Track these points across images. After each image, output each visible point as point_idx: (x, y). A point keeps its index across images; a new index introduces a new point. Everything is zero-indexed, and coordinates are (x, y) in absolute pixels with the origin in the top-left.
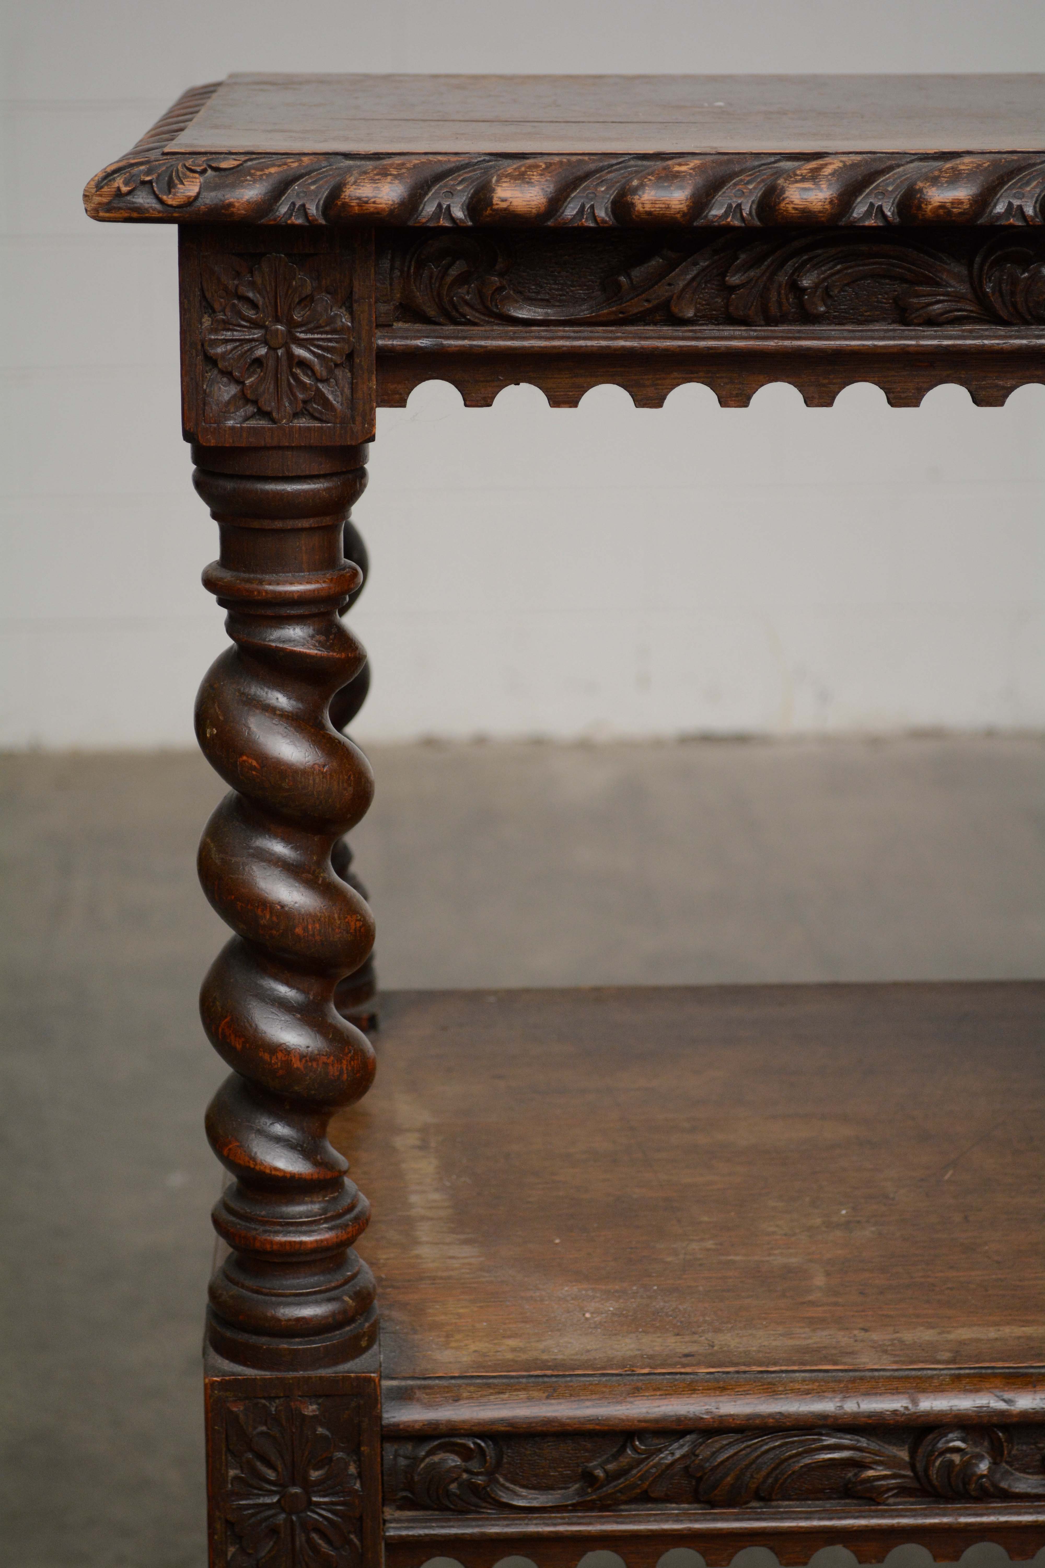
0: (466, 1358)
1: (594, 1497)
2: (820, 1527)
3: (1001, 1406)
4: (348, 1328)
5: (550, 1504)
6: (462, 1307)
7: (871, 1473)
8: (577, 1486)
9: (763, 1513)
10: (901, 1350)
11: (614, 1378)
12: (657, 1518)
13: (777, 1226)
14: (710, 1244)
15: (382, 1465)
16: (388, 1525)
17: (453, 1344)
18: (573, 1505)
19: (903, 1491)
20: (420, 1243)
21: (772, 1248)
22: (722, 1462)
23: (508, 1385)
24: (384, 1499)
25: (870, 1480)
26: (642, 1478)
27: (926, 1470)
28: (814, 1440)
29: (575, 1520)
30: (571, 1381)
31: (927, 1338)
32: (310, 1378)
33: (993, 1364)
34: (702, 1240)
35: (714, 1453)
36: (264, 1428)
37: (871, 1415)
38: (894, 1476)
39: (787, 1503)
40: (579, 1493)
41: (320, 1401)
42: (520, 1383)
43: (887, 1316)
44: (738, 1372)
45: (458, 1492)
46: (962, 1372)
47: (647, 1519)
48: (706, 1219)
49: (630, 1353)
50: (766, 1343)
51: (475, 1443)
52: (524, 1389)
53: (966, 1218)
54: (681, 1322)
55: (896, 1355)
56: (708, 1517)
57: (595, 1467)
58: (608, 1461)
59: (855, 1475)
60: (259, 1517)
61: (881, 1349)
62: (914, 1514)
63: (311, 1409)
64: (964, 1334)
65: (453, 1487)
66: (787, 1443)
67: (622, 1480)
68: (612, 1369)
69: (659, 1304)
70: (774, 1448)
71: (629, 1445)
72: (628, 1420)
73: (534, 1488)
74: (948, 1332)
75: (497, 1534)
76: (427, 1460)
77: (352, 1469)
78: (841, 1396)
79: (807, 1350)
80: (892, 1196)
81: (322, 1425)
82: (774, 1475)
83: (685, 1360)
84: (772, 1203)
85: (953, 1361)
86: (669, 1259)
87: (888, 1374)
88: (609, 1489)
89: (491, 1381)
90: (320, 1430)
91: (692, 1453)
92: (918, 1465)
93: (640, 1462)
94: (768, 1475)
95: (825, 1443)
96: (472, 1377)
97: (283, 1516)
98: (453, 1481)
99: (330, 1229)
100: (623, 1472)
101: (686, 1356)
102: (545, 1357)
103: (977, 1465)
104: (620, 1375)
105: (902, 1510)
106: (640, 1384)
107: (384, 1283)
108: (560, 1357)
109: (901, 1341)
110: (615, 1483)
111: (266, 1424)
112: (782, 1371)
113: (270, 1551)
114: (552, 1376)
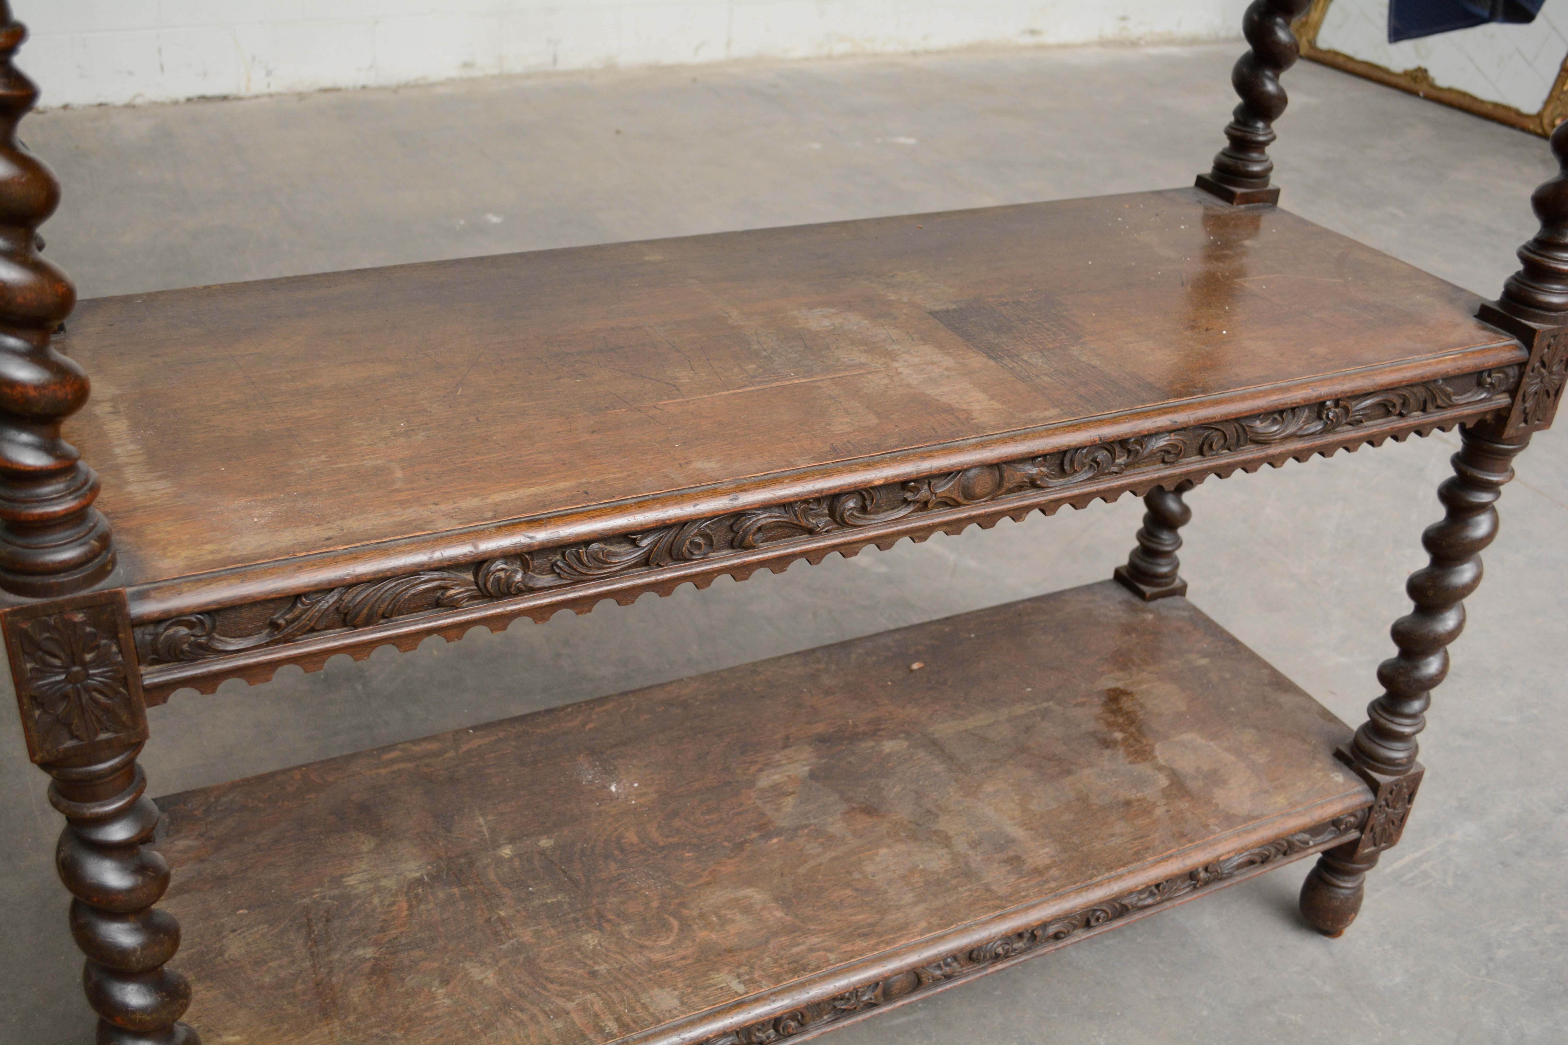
0: (181, 564)
1: (280, 636)
2: (424, 628)
3: (528, 541)
4: (97, 560)
5: (252, 645)
6: (169, 526)
7: (452, 592)
8: (267, 631)
9: (388, 626)
10: (462, 514)
11: (284, 562)
12: (322, 641)
13: (363, 439)
14: (323, 458)
15: (135, 642)
16: (144, 677)
17: (169, 554)
18: (266, 643)
19: (472, 598)
20: (128, 483)
21: (363, 456)
22: (360, 602)
23: (213, 578)
24: (139, 662)
25: (451, 596)
26: (309, 620)
27: (485, 584)
28: (416, 579)
29: (269, 652)
30: (255, 569)
31: (475, 504)
32: (75, 598)
33: (519, 516)
34: (317, 455)
35: (354, 597)
36: (47, 635)
37: (450, 559)
38: (466, 591)
39: (401, 617)
40: (268, 635)
41: (85, 611)
42: (222, 575)
43: (448, 493)
44: (363, 546)
45: (189, 649)
46: (501, 524)
47: (315, 643)
48: (316, 440)
49: (290, 543)
50: (376, 523)
51: (197, 618)
52: (225, 579)
53: (477, 419)
54: (318, 516)
55: (460, 519)
56: (354, 635)
57: (278, 618)
58: (286, 613)
59: (442, 594)
60: (54, 690)
61: (450, 516)
62: (480, 610)
63: (79, 617)
64: (497, 498)
65: (185, 647)
66: (399, 584)
67: (296, 623)
68: (281, 556)
69: (300, 505)
70: (391, 587)
71: (298, 601)
72: (297, 588)
73: (239, 637)
74: (487, 498)
75: (219, 670)
76: (165, 634)
77: (114, 649)
78: (431, 551)
79: (402, 524)
80: (429, 410)
81: (89, 626)
82: (393, 603)
83: (327, 543)
84: (355, 424)
85: (494, 518)
86: (299, 472)
87: (457, 532)
88: (288, 630)
89: (201, 577)
90: (88, 629)
91: (340, 599)
92: (480, 582)
93: (306, 611)
94: (389, 604)
95: (423, 579)
96: (188, 576)
97: (70, 686)
98: (185, 643)
99: (75, 499)
100: (297, 618)
101: (327, 539)
102: (234, 554)
103: (515, 577)
104: (287, 559)
105: (472, 609)
106: (301, 564)
107: (111, 516)
108: (244, 553)
109: (460, 509)
110: (293, 625)
111: (48, 631)
112: (391, 541)
113: (65, 709)
114: (242, 567)
